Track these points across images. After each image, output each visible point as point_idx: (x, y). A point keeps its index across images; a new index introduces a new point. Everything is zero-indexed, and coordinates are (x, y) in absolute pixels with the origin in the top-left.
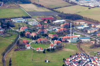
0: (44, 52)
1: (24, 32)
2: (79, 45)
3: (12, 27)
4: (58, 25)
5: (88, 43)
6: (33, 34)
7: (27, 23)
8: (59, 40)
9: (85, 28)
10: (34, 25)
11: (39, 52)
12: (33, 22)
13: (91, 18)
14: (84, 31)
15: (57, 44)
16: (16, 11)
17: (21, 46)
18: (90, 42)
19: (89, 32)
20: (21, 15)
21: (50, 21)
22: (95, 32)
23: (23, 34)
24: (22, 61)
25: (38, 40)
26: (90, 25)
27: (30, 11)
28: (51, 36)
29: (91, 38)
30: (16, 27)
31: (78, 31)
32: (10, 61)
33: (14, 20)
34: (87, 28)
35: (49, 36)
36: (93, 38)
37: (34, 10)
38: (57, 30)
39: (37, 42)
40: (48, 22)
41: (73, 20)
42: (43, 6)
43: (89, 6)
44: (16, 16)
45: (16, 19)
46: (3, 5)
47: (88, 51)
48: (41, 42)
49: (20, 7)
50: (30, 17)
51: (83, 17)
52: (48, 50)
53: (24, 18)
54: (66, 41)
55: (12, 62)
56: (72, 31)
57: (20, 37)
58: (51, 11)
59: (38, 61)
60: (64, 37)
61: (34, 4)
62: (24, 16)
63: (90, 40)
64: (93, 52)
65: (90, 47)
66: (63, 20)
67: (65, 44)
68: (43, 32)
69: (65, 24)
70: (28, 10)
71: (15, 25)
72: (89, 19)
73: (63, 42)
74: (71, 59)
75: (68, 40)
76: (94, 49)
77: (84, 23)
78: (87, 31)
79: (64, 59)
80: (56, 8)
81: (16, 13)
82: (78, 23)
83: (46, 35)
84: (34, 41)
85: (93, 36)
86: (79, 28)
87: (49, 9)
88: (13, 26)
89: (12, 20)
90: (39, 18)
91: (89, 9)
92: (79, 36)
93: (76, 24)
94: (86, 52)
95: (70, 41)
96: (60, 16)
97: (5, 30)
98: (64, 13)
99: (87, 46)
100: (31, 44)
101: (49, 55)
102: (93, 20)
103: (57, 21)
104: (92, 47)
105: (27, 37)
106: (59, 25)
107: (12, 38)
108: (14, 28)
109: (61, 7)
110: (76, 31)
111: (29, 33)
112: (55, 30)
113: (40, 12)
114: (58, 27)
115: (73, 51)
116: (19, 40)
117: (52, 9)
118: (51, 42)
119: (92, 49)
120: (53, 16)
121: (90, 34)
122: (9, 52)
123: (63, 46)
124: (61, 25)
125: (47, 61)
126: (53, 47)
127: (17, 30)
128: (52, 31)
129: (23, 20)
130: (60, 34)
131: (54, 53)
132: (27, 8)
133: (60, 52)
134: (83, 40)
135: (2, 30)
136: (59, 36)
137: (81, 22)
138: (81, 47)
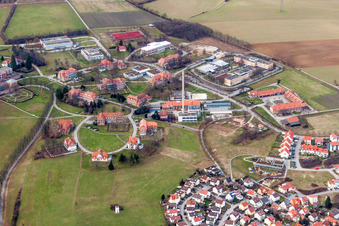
0: (111, 167)
2: (204, 132)
3: (39, 66)
4: (153, 59)
5: (226, 123)
7: (77, 53)
9: (219, 68)
10: (94, 61)
11: (98, 166)
13: (232, 35)
14: (216, 79)
15: (149, 131)
16: (56, 11)
18: (231, 120)
19: (228, 82)
20: (64, 27)
21: (134, 44)
23: (62, 94)
24: (49, 205)
25: (100, 117)
26: (228, 58)
27: (89, 10)
28: (133, 100)
29: (233, 106)
30: (48, 68)
31: (201, 77)
32: (18, 204)
33: (48, 45)
34: (224, 67)
35: (129, 101)
36: (238, 104)
37: (99, 10)
38: (151, 78)
40: (127, 49)
41: (189, 40)
44: (54, 29)
45: (52, 40)
47: (228, 155)
48: (106, 123)
50: (86, 33)
51: (212, 31)
52: (123, 159)
53: (70, 34)
54: (172, 119)
55: (21, 208)
56: (185, 79)
57: (55, 105)
58: (137, 10)
59: (92, 207)
60: (167, 104)
62: (73, 28)
63: (230, 112)
64: (241, 158)
65: (230, 140)
66: (166, 43)
67: (167, 129)
68: (114, 87)
69: (170, 57)
70: (82, 10)
71: (47, 58)
72: (228, 37)
73: (164, 120)
74: (183, 195)
75: (176, 113)
76: (244, 148)
77: (216, 49)
78: (222, 80)
79: (163, 197)
80: (149, 2)
81: (53, 20)
82: (200, 49)
83: (122, 99)
84: (88, 119)
85: (240, 98)
86: (206, 68)
87: (133, 4)
88: (42, 64)
89: (41, 42)
90: (108, 34)
92: (204, 96)
93: (196, 52)
94: (223, 160)
95: (180, 119)
96: (159, 26)
97: (22, 77)
98: (169, 16)
99: (225, 135)
101: (123, 176)
102: (238, 41)
103: (152, 46)
104: (236, 142)
105: (72, 104)
106: (154, 57)
107: (36, 107)
108: (44, 68)
110: (197, 78)
111: (77, 91)
112: (145, 74)
113: (113, 14)
114: (153, 65)
115: (187, 156)
118: (131, 120)
119: (238, 148)
120: (142, 29)
121: (231, 91)
123: (163, 139)
124: (160, 61)
125: (117, 209)
126: (134, 147)
127: (51, 77)
128: (137, 80)
129: (69, 45)
130: (158, 91)
131: (138, 168)
132: (82, 3)
133: (155, 163)
134: (213, 111)
135: (11, 81)
136: (154, 99)
137: (208, 45)
138: (209, 138)
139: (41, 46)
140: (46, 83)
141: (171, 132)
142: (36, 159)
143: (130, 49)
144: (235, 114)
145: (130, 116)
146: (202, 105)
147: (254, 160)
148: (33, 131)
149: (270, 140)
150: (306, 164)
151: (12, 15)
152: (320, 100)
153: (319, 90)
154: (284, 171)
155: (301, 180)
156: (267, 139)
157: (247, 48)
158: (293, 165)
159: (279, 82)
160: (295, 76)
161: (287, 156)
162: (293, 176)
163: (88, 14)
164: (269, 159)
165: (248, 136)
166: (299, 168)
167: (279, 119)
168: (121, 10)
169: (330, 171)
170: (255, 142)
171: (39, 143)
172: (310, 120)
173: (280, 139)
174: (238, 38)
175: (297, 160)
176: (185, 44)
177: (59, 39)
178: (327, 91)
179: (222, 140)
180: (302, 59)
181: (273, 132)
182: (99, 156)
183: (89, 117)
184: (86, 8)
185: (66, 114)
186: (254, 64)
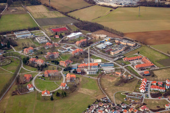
0: (52, 99)
2: (100, 80)
3: (14, 46)
4: (73, 42)
5: (111, 74)
7: (33, 39)
8: (74, 72)
9: (107, 46)
10: (43, 43)
11: (45, 98)
13: (114, 29)
14: (107, 51)
15: (71, 79)
18: (114, 73)
19: (112, 53)
20: (27, 25)
21: (63, 34)
22: (120, 54)
23: (26, 61)
25: (46, 72)
26: (112, 40)
28: (63, 63)
29: (115, 66)
30: (19, 47)
31: (98, 51)
34: (110, 45)
35: (61, 64)
36: (118, 64)
37: (45, 16)
38: (72, 52)
39: (43, 76)
40: (60, 37)
41: (92, 31)
42: (55, 9)
43: (110, 7)
44: (21, 27)
45: (20, 33)
47: (113, 91)
48: (49, 76)
49: (27, 11)
50: (38, 29)
51: (103, 27)
52: (58, 94)
53: (30, 30)
54: (83, 73)
56: (90, 52)
57: (22, 67)
58: (65, 16)
60: (81, 65)
61: (45, 5)
62: (31, 26)
63: (114, 69)
64: (120, 93)
65: (114, 84)
66: (79, 33)
68: (53, 57)
69: (82, 41)
70: (36, 17)
71: (18, 42)
72: (112, 30)
73: (79, 74)
75: (85, 70)
76: (121, 88)
77: (105, 36)
80: (71, 12)
81: (21, 22)
82: (98, 36)
83: (57, 63)
86: (100, 46)
87: (62, 13)
88: (15, 45)
90: (49, 29)
91: (111, 11)
92: (100, 61)
93: (95, 38)
94: (110, 94)
95: (88, 73)
96: (76, 25)
97: (5, 52)
98: (81, 19)
99: (111, 81)
100: (36, 79)
101: (59, 103)
102: (117, 32)
103: (73, 35)
104: (117, 85)
105: (31, 66)
106: (74, 41)
107: (12, 68)
109: (77, 10)
110: (96, 51)
111: (34, 59)
112: (69, 50)
113: (52, 19)
114: (73, 45)
117: (66, 14)
118: (62, 74)
119: (118, 88)
120: (67, 26)
121: (114, 58)
122: (5, 96)
123: (79, 84)
124: (76, 43)
127: (20, 52)
128: (65, 53)
129: (29, 35)
130: (76, 59)
131: (66, 99)
132: (36, 13)
133: (75, 96)
134: (105, 69)
136: (74, 62)
137: (102, 34)
138: (103, 83)
139: (14, 36)
140: (17, 55)
141: (83, 80)
142: (13, 95)
143: (61, 36)
144: (116, 70)
145: (61, 72)
146: (99, 65)
147: (127, 94)
148: (11, 81)
149: (135, 83)
150: (153, 96)
152: (161, 62)
153: (159, 57)
154: (142, 100)
155: (151, 104)
156: (133, 83)
157: (122, 35)
158: (147, 96)
159: (139, 53)
160: (147, 49)
161: (144, 91)
162: (147, 102)
163: (39, 19)
164: (134, 93)
165: (123, 81)
166: (150, 98)
167: (139, 72)
168: (56, 17)
169: (167, 99)
170: (127, 85)
171: (14, 87)
172: (156, 73)
173: (140, 82)
174: (117, 30)
175: (149, 94)
176: (89, 34)
177: (24, 32)
178: (164, 57)
179: (110, 83)
180: (150, 41)
181: (136, 79)
182: (46, 93)
183: (40, 72)
184: (38, 16)
185: (28, 71)
186: (125, 44)
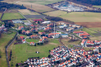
0: (35, 45)
1: (21, 30)
2: (60, 40)
3: (12, 26)
5: (66, 38)
6: (28, 32)
7: (23, 24)
8: (46, 36)
10: (29, 25)
11: (32, 45)
12: (28, 23)
13: (69, 20)
14: (64, 29)
15: (45, 39)
16: (16, 14)
17: (19, 41)
18: (68, 38)
19: (67, 30)
20: (19, 18)
21: (40, 22)
22: (72, 30)
23: (20, 32)
24: (20, 52)
25: (31, 36)
26: (68, 25)
27: (26, 14)
28: (40, 33)
29: (69, 35)
30: (15, 27)
31: (60, 29)
33: (14, 22)
34: (66, 27)
35: (39, 33)
37: (29, 14)
39: (30, 38)
40: (38, 23)
41: (56, 21)
42: (35, 11)
43: (67, 11)
44: (16, 18)
45: (16, 21)
46: (7, 10)
47: (67, 44)
48: (33, 38)
49: (18, 11)
50: (25, 19)
51: (63, 19)
52: (38, 44)
53: (21, 20)
55: (12, 53)
56: (55, 29)
57: (18, 34)
59: (31, 52)
60: (50, 34)
61: (28, 9)
62: (21, 18)
64: (71, 45)
65: (68, 41)
66: (49, 22)
67: (50, 39)
68: (35, 30)
69: (50, 24)
70: (24, 14)
71: (15, 25)
72: (68, 20)
73: (49, 37)
74: (55, 51)
75: (52, 36)
77: (64, 23)
78: (66, 30)
79: (49, 51)
80: (44, 13)
81: (15, 16)
82: (59, 23)
83: (37, 33)
84: (28, 37)
85: (71, 33)
86: (61, 27)
87: (39, 13)
89: (12, 21)
90: (32, 20)
91: (67, 13)
92: (60, 33)
93: (58, 24)
94: (66, 45)
95: (54, 37)
96: (47, 18)
97: (8, 29)
98: (50, 16)
99: (66, 40)
100: (26, 39)
105: (23, 34)
106: (46, 25)
107: (13, 35)
108: (14, 27)
109: (47, 12)
110: (58, 29)
111: (25, 31)
112: (43, 28)
113: (32, 15)
115: (56, 44)
116: (17, 36)
117: (41, 13)
118: (40, 37)
119: (70, 43)
120: (42, 19)
121: (68, 32)
122: (10, 45)
123: (49, 41)
125: (38, 52)
126: (41, 42)
127: (16, 29)
128: (41, 29)
129: (21, 22)
130: (47, 32)
131: (42, 46)
132: (23, 13)
133: (47, 45)
134: (63, 36)
135: (5, 29)
137: (62, 22)
138: (62, 41)
142: (15, 44)
143: (39, 23)
146: (60, 35)
147: (74, 45)
148: (13, 39)
150: (88, 46)
151: (3, 15)
152: (93, 34)
153: (93, 32)
154: (82, 47)
155: (86, 49)
156: (78, 41)
157: (73, 23)
159: (82, 30)
160: (87, 29)
161: (83, 44)
162: (84, 48)
164: (78, 45)
165: (72, 41)
166: (86, 47)
167: (81, 38)
168: (35, 15)
169: (95, 47)
170: (74, 42)
171: (15, 41)
172: (90, 38)
173: (81, 41)
174: (71, 20)
175: (86, 45)
177: (18, 20)
178: (96, 32)
180: (89, 26)
181: (80, 40)
182: (32, 43)
184: (25, 14)
186: (75, 26)
